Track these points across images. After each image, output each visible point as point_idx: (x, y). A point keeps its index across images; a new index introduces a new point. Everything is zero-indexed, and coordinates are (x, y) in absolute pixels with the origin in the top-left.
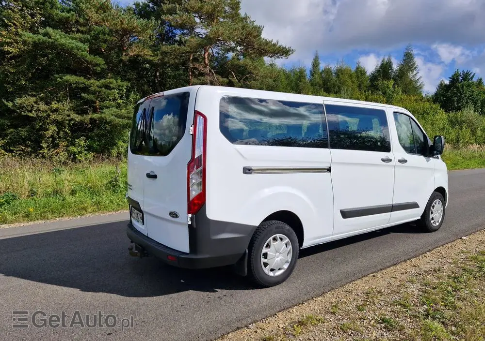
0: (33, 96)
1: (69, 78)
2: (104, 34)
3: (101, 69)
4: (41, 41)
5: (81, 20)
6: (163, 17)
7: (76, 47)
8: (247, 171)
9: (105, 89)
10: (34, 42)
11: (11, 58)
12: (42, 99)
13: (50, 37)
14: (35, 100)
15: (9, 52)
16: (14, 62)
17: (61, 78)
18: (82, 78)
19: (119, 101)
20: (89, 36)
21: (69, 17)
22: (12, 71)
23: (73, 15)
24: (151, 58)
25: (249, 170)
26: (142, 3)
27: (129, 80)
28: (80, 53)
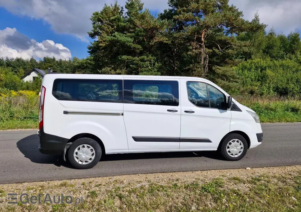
0: (109, 67)
1: (124, 57)
2: (141, 32)
3: (140, 51)
4: (112, 39)
5: (131, 26)
6: (174, 17)
7: (127, 41)
8: (66, 113)
9: (141, 61)
10: (110, 40)
11: (102, 49)
12: (113, 68)
13: (115, 37)
14: (110, 69)
15: (101, 46)
16: (103, 50)
17: (121, 57)
18: (130, 56)
19: (150, 68)
20: (134, 34)
21: (125, 25)
22: (101, 55)
23: (127, 24)
24: (166, 42)
25: (66, 112)
26: (169, 9)
27: (156, 55)
28: (128, 44)
